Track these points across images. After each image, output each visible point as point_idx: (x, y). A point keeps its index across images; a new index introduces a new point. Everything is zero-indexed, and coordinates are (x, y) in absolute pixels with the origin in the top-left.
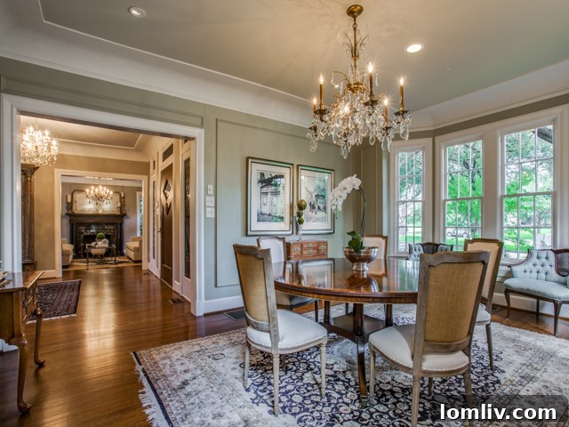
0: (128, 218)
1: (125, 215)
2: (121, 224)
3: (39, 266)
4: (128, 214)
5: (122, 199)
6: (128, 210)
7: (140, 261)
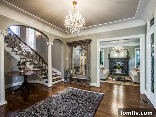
0: (131, 59)
1: (130, 58)
2: (128, 62)
3: (92, 81)
4: (131, 58)
5: (128, 52)
6: (131, 56)
7: (139, 83)
